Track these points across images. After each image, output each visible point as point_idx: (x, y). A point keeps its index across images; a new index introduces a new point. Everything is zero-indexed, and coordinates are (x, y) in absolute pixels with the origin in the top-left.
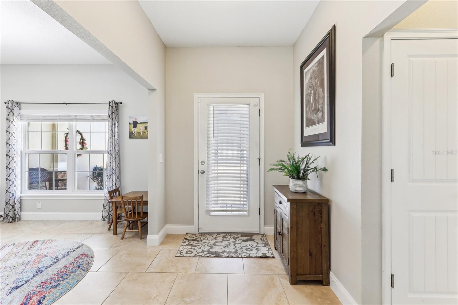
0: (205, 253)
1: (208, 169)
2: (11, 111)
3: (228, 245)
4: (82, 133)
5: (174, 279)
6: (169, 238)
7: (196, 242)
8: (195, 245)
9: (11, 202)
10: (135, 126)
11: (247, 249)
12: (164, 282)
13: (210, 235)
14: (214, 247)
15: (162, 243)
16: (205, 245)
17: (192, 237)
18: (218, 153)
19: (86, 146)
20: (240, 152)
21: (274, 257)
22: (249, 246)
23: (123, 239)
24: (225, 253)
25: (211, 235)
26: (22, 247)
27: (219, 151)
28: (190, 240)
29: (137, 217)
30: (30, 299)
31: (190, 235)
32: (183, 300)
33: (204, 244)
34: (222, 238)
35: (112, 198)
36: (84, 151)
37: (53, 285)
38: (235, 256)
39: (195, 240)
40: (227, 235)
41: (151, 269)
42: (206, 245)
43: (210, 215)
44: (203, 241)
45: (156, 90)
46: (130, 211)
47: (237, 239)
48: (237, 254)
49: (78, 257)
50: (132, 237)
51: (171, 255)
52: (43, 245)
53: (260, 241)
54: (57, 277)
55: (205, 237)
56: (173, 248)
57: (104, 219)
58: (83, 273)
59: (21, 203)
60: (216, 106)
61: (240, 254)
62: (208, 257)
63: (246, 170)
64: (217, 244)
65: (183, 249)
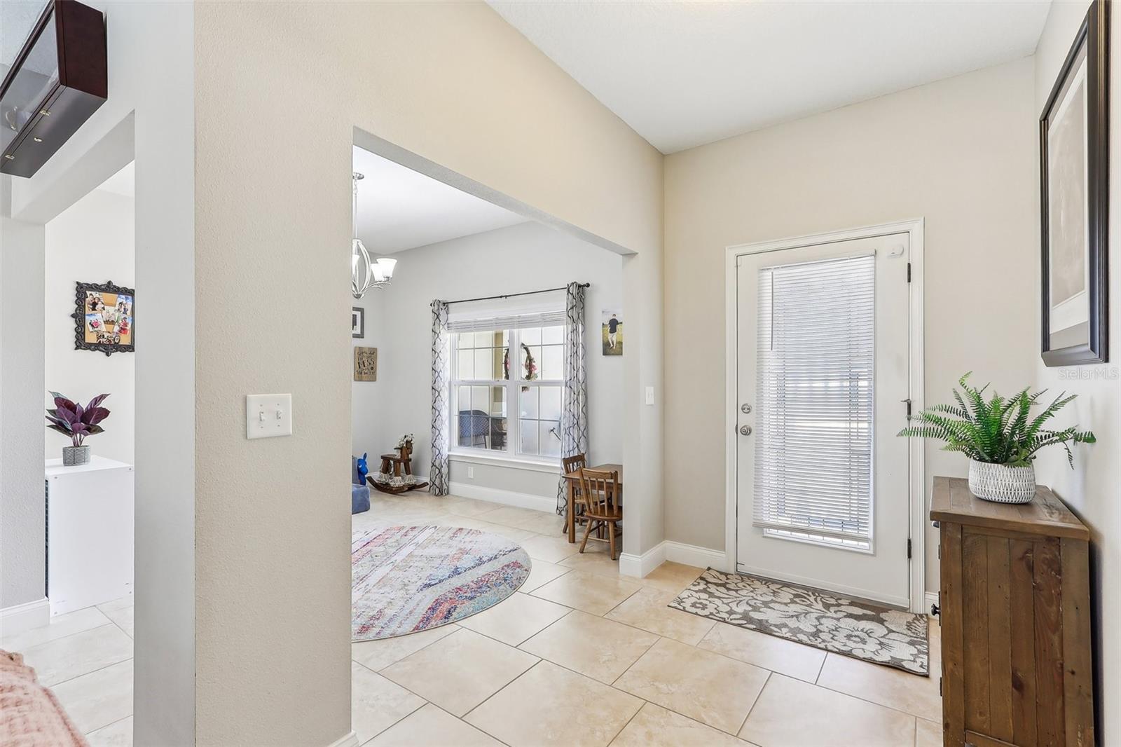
0: (733, 616)
1: (760, 424)
2: (438, 318)
3: (801, 614)
4: (529, 348)
5: (649, 644)
6: (668, 569)
7: (722, 589)
8: (717, 594)
9: (437, 463)
10: (613, 330)
11: (849, 637)
12: (631, 643)
13: (764, 582)
14: (761, 610)
15: (650, 576)
16: (741, 601)
17: (719, 578)
18: (786, 385)
19: (536, 372)
20: (846, 384)
21: (927, 676)
22: (862, 630)
23: (582, 552)
24: (784, 630)
25: (765, 584)
26: (443, 534)
27: (787, 380)
28: (710, 583)
29: (606, 514)
30: (440, 606)
31: (713, 573)
32: (655, 684)
33: (741, 599)
34: (792, 597)
35: (568, 471)
36: (533, 380)
37: (470, 595)
38: (809, 642)
39: (724, 585)
40: (810, 593)
41: (615, 615)
42: (745, 602)
43: (766, 535)
44: (739, 592)
45: (637, 254)
46: (601, 502)
47: (832, 609)
48: (816, 640)
49: (508, 566)
50: (599, 552)
51: (660, 601)
52: (468, 536)
53: (903, 629)
54: (475, 586)
55: (748, 584)
56: (670, 590)
57: (560, 512)
58: (509, 590)
59: (449, 467)
60: (778, 270)
61: (824, 641)
62: (739, 625)
63: (866, 431)
64: (771, 605)
65: (689, 597)
